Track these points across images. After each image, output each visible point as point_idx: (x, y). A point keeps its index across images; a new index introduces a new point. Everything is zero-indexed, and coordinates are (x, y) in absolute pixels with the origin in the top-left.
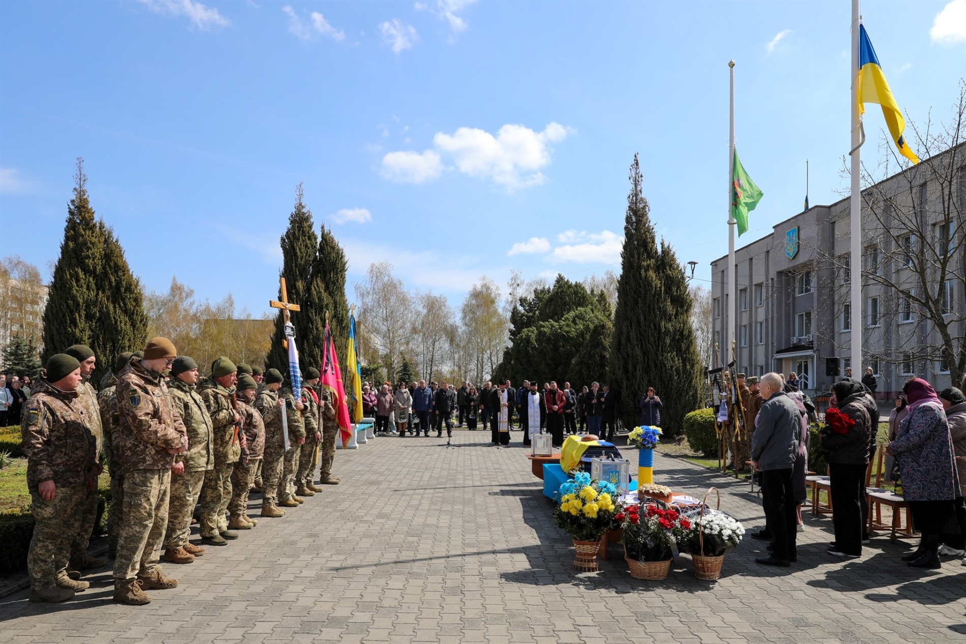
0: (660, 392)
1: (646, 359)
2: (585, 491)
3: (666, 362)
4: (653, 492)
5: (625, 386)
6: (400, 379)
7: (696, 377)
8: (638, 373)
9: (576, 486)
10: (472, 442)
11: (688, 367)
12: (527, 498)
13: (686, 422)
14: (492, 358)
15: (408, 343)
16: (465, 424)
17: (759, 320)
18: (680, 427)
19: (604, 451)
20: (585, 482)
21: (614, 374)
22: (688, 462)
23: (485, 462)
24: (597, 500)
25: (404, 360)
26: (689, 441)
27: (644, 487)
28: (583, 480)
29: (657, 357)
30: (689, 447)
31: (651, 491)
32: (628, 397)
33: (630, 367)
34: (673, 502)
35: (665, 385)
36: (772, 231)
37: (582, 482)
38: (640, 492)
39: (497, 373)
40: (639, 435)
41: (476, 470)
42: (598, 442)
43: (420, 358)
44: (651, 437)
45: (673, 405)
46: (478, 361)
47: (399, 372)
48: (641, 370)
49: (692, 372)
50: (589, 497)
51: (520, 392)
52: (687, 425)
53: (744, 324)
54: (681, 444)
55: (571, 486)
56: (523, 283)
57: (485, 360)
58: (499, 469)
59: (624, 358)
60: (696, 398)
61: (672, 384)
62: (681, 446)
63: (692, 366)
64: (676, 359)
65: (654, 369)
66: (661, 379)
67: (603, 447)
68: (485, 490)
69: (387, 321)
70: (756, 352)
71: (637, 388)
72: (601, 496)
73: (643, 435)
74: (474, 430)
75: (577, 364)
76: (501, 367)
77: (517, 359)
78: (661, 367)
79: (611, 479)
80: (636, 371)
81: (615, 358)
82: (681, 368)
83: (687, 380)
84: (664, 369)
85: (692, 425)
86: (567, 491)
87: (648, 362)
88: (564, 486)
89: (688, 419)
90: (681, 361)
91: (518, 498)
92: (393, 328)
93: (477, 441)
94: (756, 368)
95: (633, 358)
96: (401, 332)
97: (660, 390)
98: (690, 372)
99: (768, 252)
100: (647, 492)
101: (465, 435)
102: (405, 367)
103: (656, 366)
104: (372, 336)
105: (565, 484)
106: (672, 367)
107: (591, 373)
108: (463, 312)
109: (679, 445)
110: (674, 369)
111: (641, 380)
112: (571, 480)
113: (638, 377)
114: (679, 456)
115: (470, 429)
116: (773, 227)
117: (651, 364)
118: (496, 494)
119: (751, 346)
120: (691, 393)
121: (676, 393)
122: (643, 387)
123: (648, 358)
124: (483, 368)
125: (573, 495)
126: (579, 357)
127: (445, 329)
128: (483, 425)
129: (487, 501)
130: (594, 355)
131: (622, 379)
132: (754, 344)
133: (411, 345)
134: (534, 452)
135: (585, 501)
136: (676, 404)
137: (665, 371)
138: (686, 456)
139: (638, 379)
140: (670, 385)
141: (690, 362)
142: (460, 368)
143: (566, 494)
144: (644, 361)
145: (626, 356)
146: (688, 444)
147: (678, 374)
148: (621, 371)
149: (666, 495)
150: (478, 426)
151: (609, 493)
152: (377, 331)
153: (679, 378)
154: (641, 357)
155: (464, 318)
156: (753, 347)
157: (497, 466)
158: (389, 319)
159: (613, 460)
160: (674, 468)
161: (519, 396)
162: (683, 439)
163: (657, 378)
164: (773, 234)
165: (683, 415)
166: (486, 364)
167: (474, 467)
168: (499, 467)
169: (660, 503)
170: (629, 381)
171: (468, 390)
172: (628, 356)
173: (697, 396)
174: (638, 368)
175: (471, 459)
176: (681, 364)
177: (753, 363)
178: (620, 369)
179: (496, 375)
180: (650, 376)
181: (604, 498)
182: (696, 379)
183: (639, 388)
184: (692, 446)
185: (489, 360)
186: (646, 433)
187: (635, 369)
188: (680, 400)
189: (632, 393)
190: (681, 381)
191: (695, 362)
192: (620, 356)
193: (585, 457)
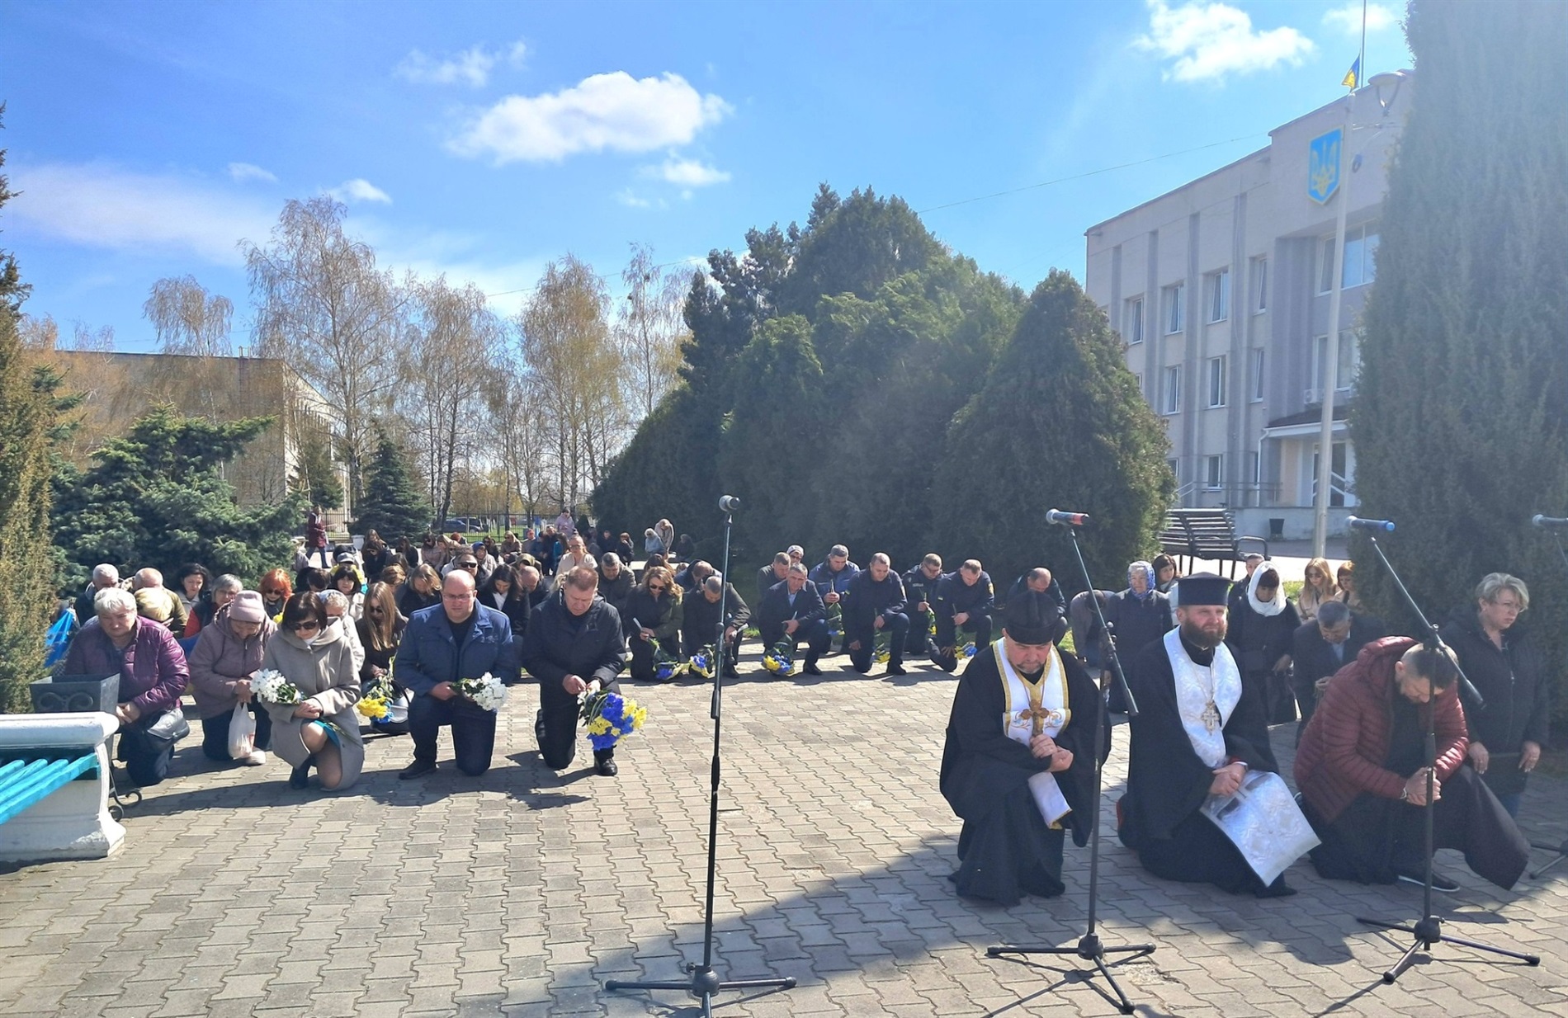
6: (374, 483)
15: (390, 402)
17: (1210, 355)
25: (382, 437)
36: (1268, 142)
43: (423, 439)
47: (369, 468)
53: (1170, 362)
56: (656, 271)
69: (336, 344)
70: (1202, 425)
92: (352, 361)
94: (1200, 461)
96: (372, 373)
99: (1243, 196)
102: (386, 453)
104: (300, 383)
108: (526, 329)
116: (1269, 135)
119: (1188, 414)
127: (482, 371)
132: (1197, 408)
133: (398, 405)
152: (310, 370)
155: (526, 345)
156: (1197, 415)
158: (342, 340)
164: (1268, 149)
177: (1195, 451)
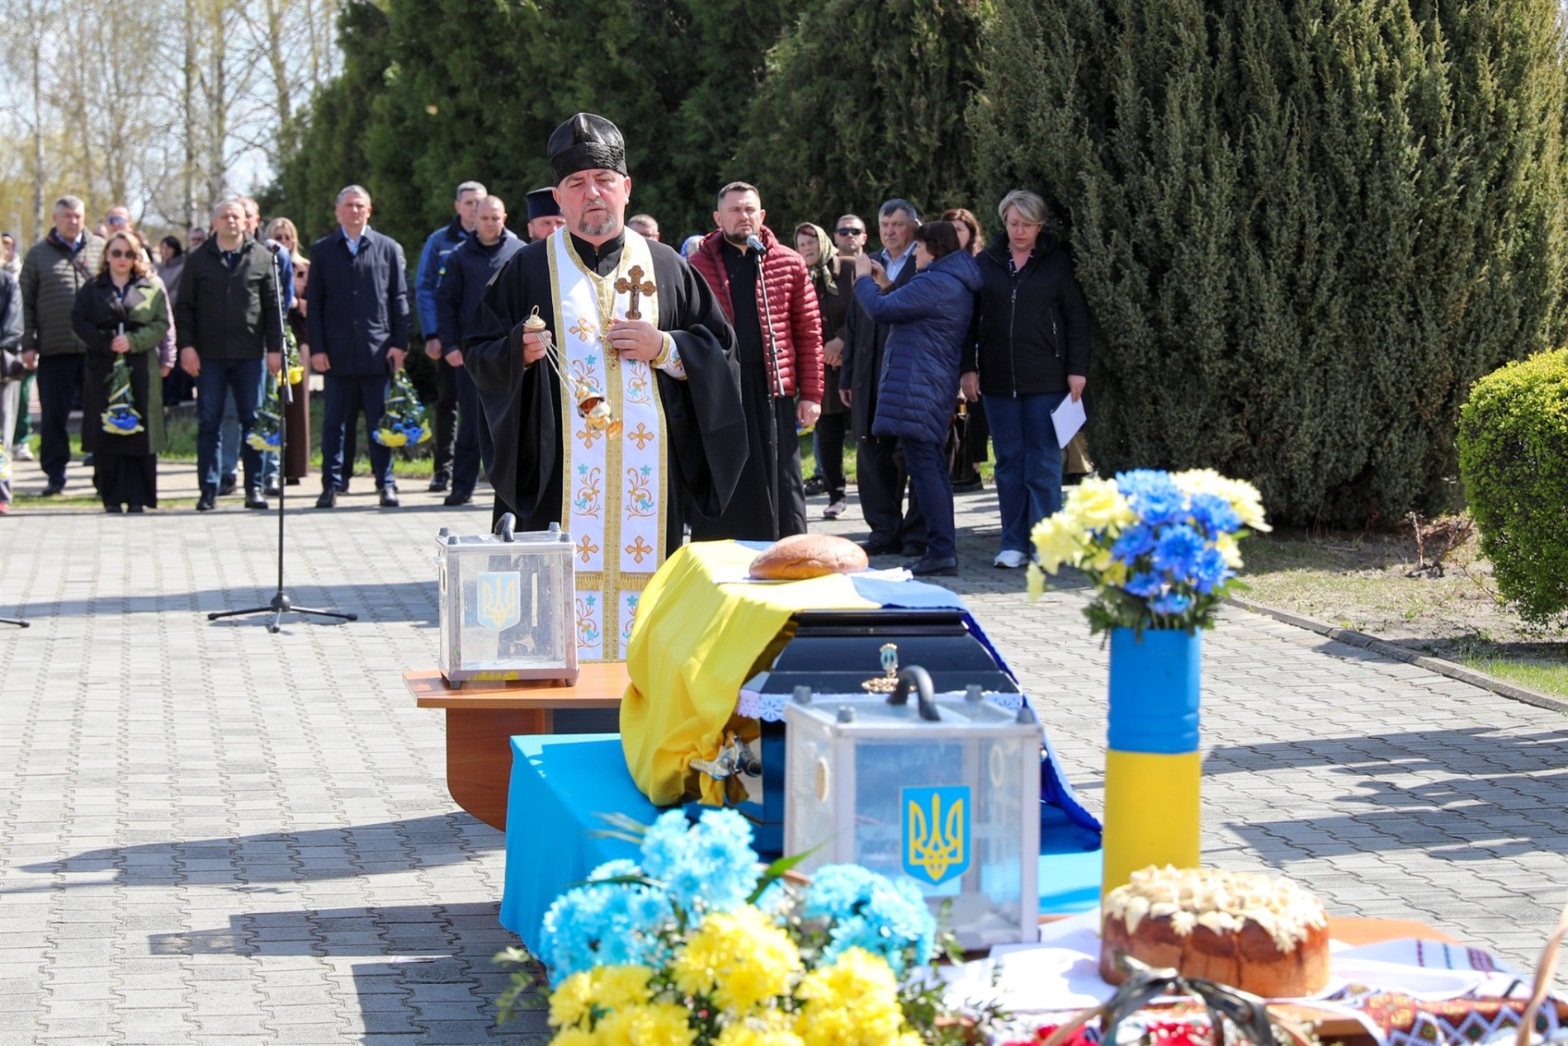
0: (1312, 245)
1: (1225, 38)
2: (711, 941)
3: (1348, 55)
4: (1200, 929)
5: (1093, 211)
7: (1540, 146)
8: (1177, 128)
9: (649, 909)
10: (111, 588)
11: (1489, 84)
12: (402, 969)
13: (1474, 433)
14: (284, 50)
16: (79, 474)
18: (1439, 463)
19: (889, 648)
20: (715, 878)
21: (1021, 134)
22: (1483, 685)
23: (169, 723)
24: (800, 1003)
26: (1490, 548)
27: (1136, 891)
28: (699, 869)
29: (1294, 22)
30: (1492, 584)
31: (1183, 924)
32: (1117, 277)
33: (1127, 90)
34: (1333, 987)
35: (1343, 200)
37: (690, 883)
38: (1114, 926)
39: (309, 144)
40: (1101, 539)
41: (102, 781)
42: (861, 586)
44: (1183, 550)
45: (1399, 325)
46: (189, 68)
48: (1193, 107)
49: (1512, 111)
50: (744, 987)
51: (435, 261)
52: (1481, 449)
54: (1449, 566)
55: (620, 907)
57: (234, 64)
58: (254, 768)
59: (1084, 34)
60: (1541, 279)
61: (1388, 195)
62: (1447, 583)
63: (1514, 79)
64: (1413, 32)
65: (1272, 101)
66: (1318, 159)
67: (891, 621)
68: (136, 922)
71: (1167, 223)
72: (824, 972)
73: (1129, 536)
74: (135, 510)
75: (799, 77)
76: (329, 104)
77: (417, 55)
78: (1319, 88)
79: (914, 844)
80: (1160, 111)
81: (1029, 33)
82: (1444, 89)
83: (1484, 166)
84: (1335, 98)
85: (1511, 448)
86: (594, 945)
87: (1236, 57)
88: (568, 913)
89: (1486, 414)
90: (1440, 47)
91: (344, 965)
93: (143, 584)
95: (1141, 28)
97: (1313, 231)
98: (1499, 117)
100: (1157, 929)
101: (68, 550)
103: (1286, 79)
105: (576, 895)
106: (1385, 85)
107: (889, 136)
109: (1437, 571)
110: (1399, 96)
111: (1197, 171)
112: (626, 867)
113: (1176, 151)
114: (1428, 649)
115: (112, 507)
117: (1258, 65)
118: (199, 943)
120: (1506, 249)
121: (1416, 250)
122: (1208, 215)
123: (1236, 26)
124: (220, 115)
125: (635, 973)
126: (813, 31)
128: (193, 481)
129: (133, 1000)
130: (907, 16)
131: (1076, 165)
134: (455, 657)
135: (713, 1012)
136: (1414, 317)
137: (1346, 114)
138: (1475, 647)
139: (1177, 164)
140: (1375, 197)
141: (1496, 53)
142: (77, 114)
143: (586, 966)
144: (1213, 51)
145: (1095, 21)
146: (1487, 565)
147: (1424, 128)
148: (1066, 115)
149: (1287, 945)
150: (162, 483)
151: (883, 949)
153: (1430, 151)
154: (1191, 25)
157: (244, 750)
159: (928, 713)
160: (1394, 725)
161: (429, 285)
162: (1462, 534)
163: (1293, 158)
165: (1455, 391)
166: (243, 89)
167: (84, 765)
168: (257, 755)
169: (1230, 1008)
170: (1119, 178)
171: (92, 258)
172: (1111, 18)
173: (1544, 267)
174: (1173, 97)
175: (79, 706)
176: (1443, 68)
178: (1058, 100)
179: (304, 161)
180: (1249, 146)
181: (844, 986)
182: (1537, 154)
183: (1182, 225)
184: (1511, 578)
185: (265, 64)
186: (1155, 524)
187: (1156, 96)
188: (1437, 289)
189: (1138, 257)
190: (1442, 172)
191: (1533, 52)
192: (1062, 18)
193: (768, 689)
